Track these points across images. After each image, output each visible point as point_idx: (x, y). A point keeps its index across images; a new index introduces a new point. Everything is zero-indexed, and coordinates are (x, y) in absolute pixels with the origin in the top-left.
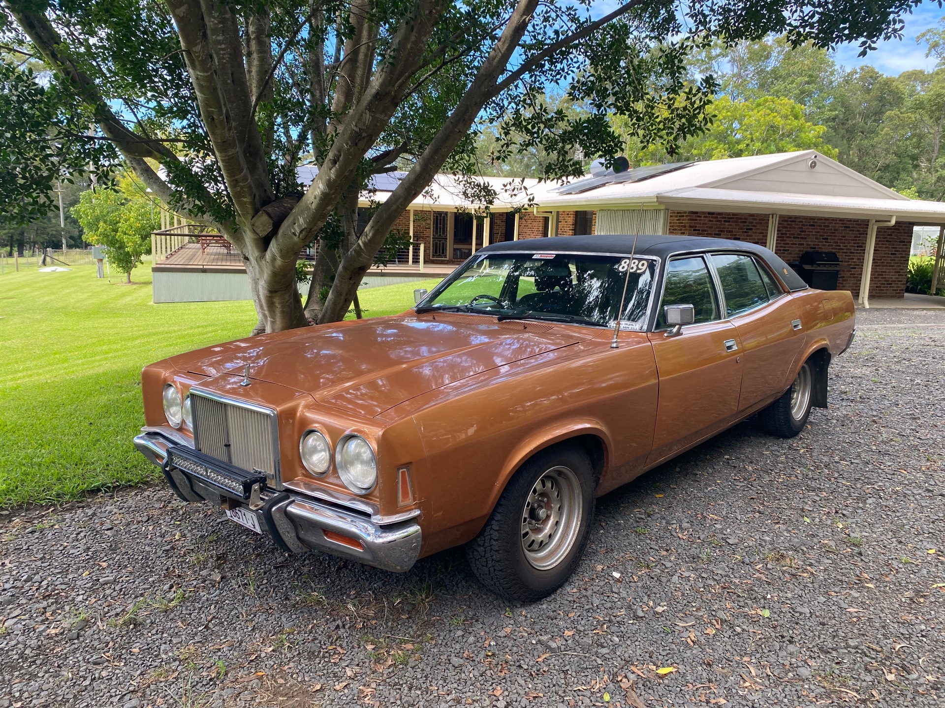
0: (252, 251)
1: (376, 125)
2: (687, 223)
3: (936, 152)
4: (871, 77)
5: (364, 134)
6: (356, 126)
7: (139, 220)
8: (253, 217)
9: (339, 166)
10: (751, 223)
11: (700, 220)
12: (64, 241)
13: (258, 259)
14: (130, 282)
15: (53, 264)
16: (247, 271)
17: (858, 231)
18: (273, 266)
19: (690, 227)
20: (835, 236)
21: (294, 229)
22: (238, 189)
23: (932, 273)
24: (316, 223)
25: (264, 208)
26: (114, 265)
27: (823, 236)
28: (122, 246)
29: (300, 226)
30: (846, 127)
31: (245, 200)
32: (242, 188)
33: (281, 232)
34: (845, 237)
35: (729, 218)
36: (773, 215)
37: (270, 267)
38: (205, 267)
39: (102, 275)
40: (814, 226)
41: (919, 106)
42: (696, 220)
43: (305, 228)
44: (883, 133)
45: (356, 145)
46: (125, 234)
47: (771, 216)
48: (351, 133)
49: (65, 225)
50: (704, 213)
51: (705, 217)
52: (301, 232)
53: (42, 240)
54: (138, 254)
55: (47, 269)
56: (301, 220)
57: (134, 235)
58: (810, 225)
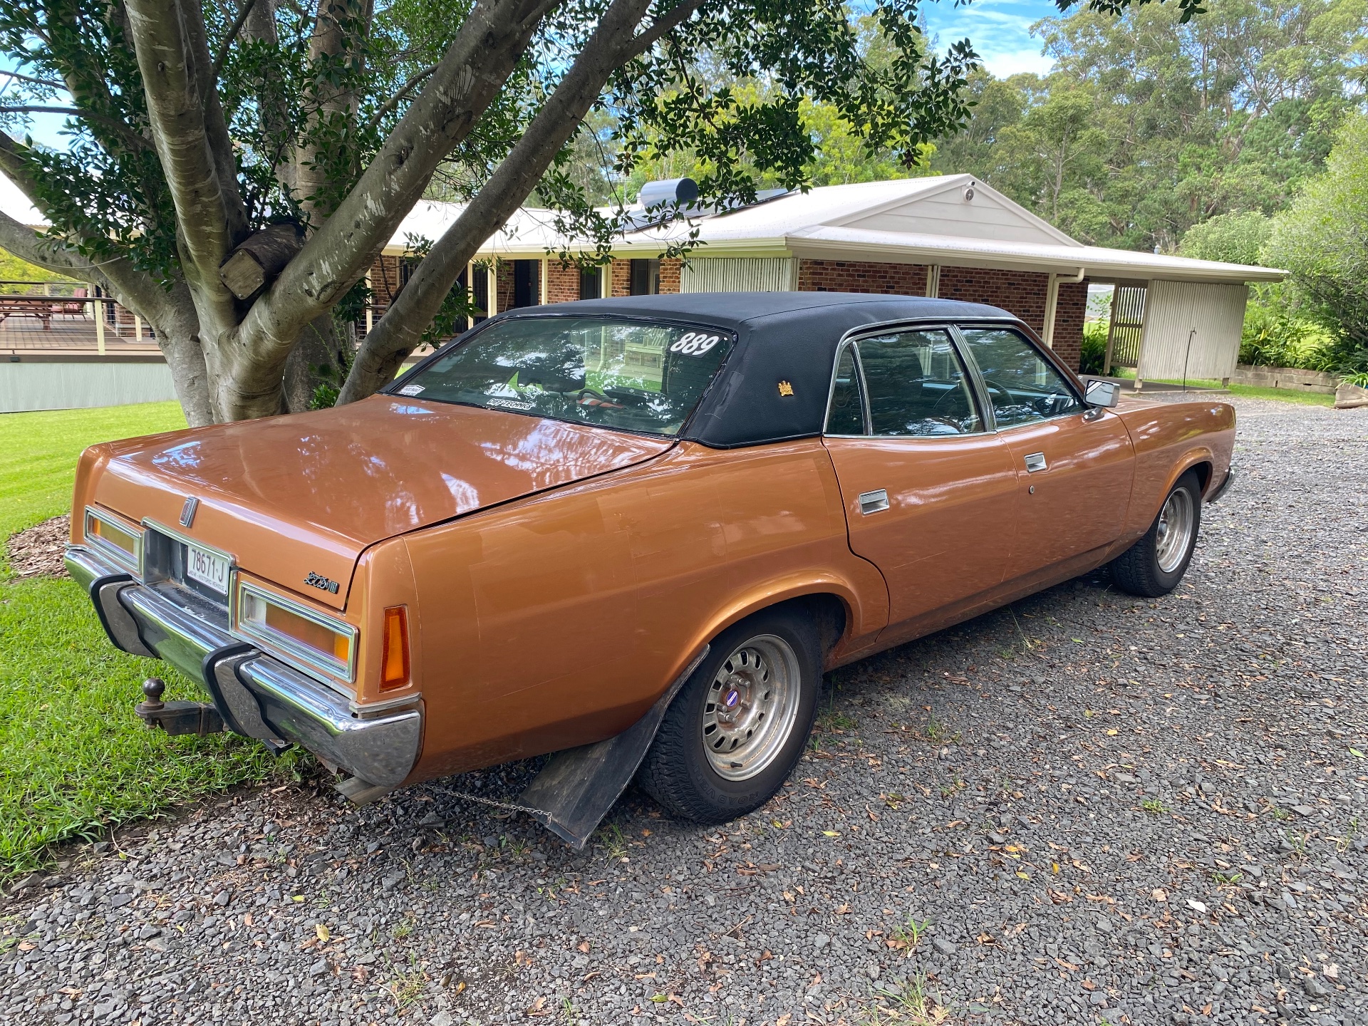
0: (210, 325)
1: (481, 94)
2: (809, 279)
3: (1059, 183)
4: (980, 79)
5: (459, 110)
6: (445, 93)
8: (224, 262)
9: (410, 168)
10: (892, 278)
11: (826, 274)
13: (224, 340)
16: (169, 360)
17: (1025, 289)
18: (256, 351)
19: (814, 284)
20: (997, 297)
21: (308, 283)
22: (198, 208)
23: (1105, 346)
24: (354, 273)
25: (244, 245)
27: (982, 296)
29: (321, 277)
30: (952, 146)
31: (208, 229)
32: (205, 206)
33: (279, 289)
34: (1008, 297)
35: (863, 271)
36: (933, 266)
37: (249, 353)
38: (17, 352)
40: (971, 282)
41: (1036, 122)
42: (821, 274)
43: (333, 282)
44: (997, 157)
45: (443, 128)
47: (930, 268)
48: (436, 107)
50: (831, 263)
51: (833, 269)
52: (323, 289)
56: (326, 267)
58: (967, 281)
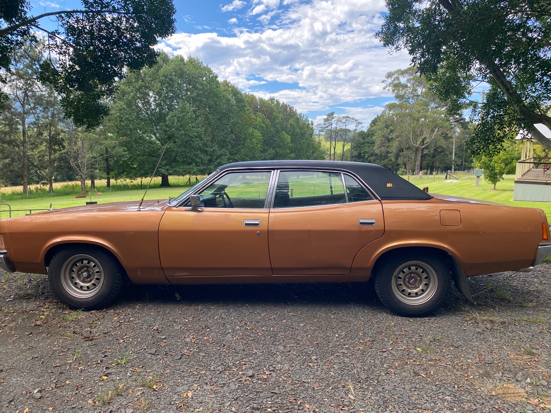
7: (505, 155)
12: (453, 167)
14: (495, 189)
15: (450, 178)
26: (487, 180)
28: (493, 169)
38: (548, 181)
39: (477, 185)
46: (496, 162)
49: (455, 158)
53: (442, 166)
54: (501, 174)
55: (448, 181)
57: (501, 163)
